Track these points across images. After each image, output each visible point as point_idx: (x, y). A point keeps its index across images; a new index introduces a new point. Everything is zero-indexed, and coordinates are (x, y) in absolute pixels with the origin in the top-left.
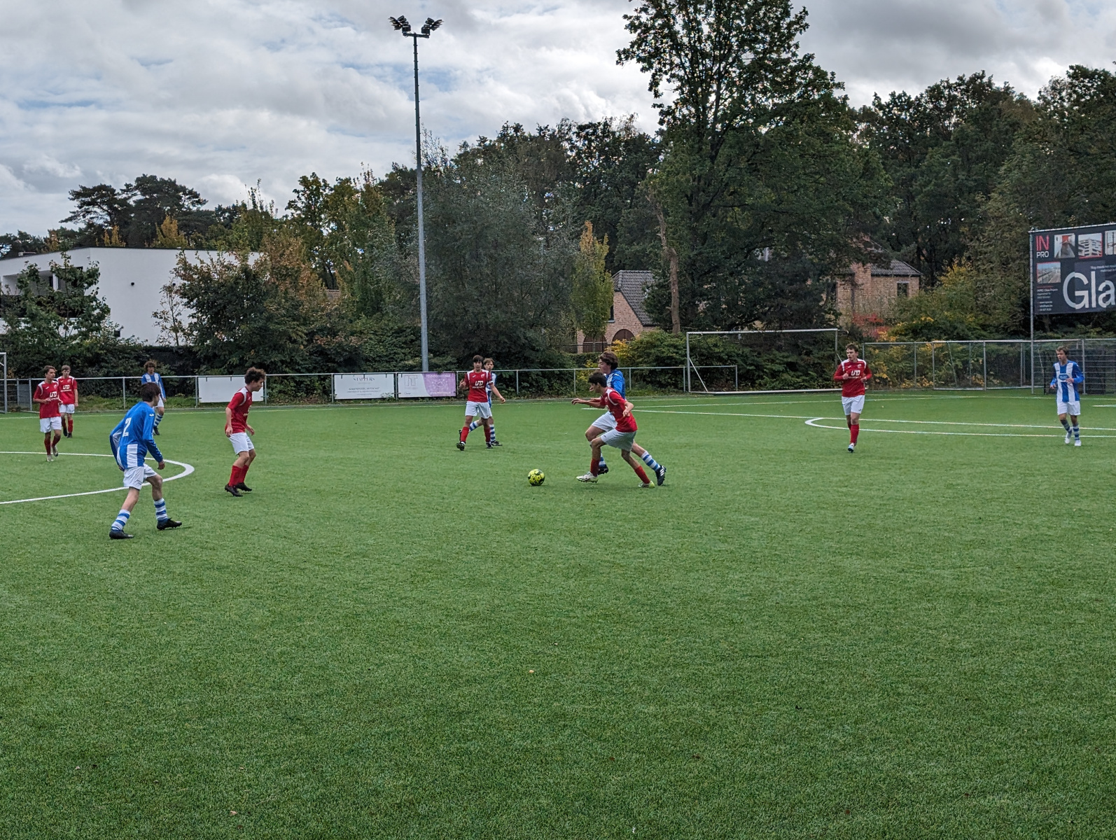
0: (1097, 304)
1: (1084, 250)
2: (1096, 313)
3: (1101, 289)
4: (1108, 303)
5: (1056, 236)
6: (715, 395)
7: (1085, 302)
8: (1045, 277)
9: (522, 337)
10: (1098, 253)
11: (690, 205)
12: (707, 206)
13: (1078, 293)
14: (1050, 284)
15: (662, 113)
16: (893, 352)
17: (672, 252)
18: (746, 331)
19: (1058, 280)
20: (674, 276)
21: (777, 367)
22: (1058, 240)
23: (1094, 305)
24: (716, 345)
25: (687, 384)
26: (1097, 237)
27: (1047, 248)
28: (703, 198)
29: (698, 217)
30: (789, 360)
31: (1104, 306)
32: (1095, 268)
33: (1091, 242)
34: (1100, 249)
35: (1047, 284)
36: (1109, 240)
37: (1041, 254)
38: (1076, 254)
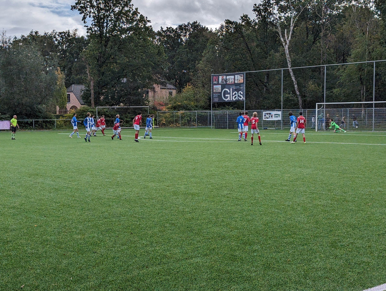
0: (232, 99)
2: (232, 102)
3: (233, 94)
4: (236, 99)
5: (220, 77)
7: (229, 98)
8: (216, 90)
9: (36, 108)
11: (98, 62)
12: (104, 62)
13: (226, 96)
15: (88, 29)
16: (167, 115)
17: (91, 79)
18: (118, 107)
19: (220, 91)
20: (92, 87)
21: (128, 119)
22: (220, 78)
24: (107, 112)
26: (233, 77)
27: (217, 80)
28: (102, 59)
29: (101, 66)
30: (132, 117)
31: (234, 100)
32: (232, 87)
33: (231, 79)
34: (233, 81)
35: (217, 92)
36: (236, 78)
37: (215, 82)
38: (226, 82)
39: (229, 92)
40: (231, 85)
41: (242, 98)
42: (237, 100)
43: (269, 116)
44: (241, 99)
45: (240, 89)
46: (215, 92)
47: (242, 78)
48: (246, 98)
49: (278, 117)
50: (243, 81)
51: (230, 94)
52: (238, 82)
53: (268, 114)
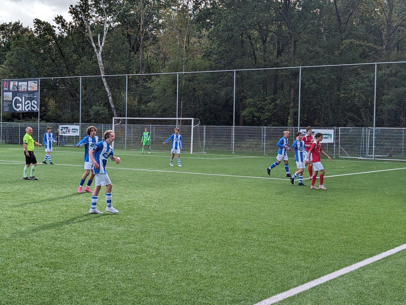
0: (25, 110)
1: (20, 88)
2: (24, 113)
3: (26, 103)
5: (11, 82)
7: (20, 108)
8: (6, 98)
13: (18, 105)
19: (11, 99)
22: (12, 83)
26: (25, 83)
27: (7, 87)
32: (24, 95)
33: (23, 85)
35: (7, 101)
37: (5, 89)
38: (18, 89)
39: (21, 101)
40: (23, 92)
41: (36, 109)
42: (30, 111)
43: (66, 131)
44: (35, 110)
45: (33, 98)
46: (5, 101)
47: (37, 84)
48: (40, 109)
49: (75, 132)
50: (37, 88)
52: (32, 90)
53: (65, 129)
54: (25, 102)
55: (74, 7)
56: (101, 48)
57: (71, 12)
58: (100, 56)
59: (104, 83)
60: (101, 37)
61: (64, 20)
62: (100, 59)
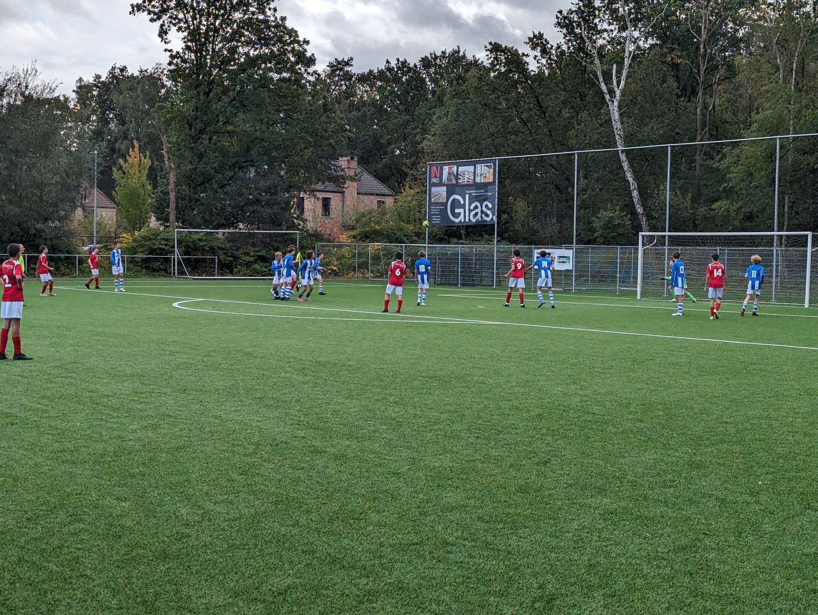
0: (469, 220)
1: (462, 178)
2: (468, 226)
3: (472, 208)
4: (476, 218)
5: (444, 167)
6: (194, 279)
7: (462, 217)
8: (436, 197)
10: (471, 181)
11: (190, 129)
13: (457, 211)
14: (440, 203)
17: (171, 166)
19: (445, 201)
20: (172, 185)
21: (248, 259)
22: (446, 169)
23: (467, 220)
25: (174, 270)
26: (471, 168)
27: (438, 176)
28: (199, 125)
29: (196, 139)
30: (260, 254)
31: (474, 220)
32: (468, 192)
33: (466, 172)
34: (472, 178)
35: (437, 203)
36: (478, 171)
37: (434, 180)
38: (457, 181)
39: (462, 202)
40: (468, 186)
41: (491, 217)
42: (480, 222)
44: (488, 219)
45: (484, 197)
46: (433, 203)
47: (492, 170)
48: (499, 217)
49: (565, 262)
50: (492, 177)
51: (463, 206)
52: (482, 181)
54: (470, 205)
55: (565, 13)
56: (618, 93)
57: (559, 24)
58: (616, 108)
59: (623, 164)
60: (619, 72)
61: (546, 40)
62: (616, 115)
